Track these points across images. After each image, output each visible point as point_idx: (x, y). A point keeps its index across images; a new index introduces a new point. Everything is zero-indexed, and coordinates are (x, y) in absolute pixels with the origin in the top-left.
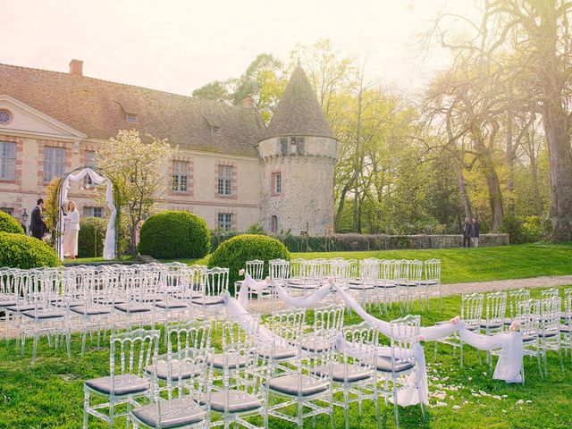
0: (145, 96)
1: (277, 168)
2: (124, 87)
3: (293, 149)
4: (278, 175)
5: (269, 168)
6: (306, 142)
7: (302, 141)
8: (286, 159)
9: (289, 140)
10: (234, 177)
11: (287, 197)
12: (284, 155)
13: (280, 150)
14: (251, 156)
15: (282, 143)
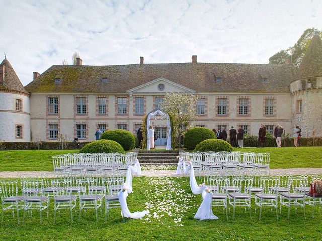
0: (227, 67)
1: (300, 98)
2: (216, 64)
3: (310, 86)
4: (300, 102)
5: (296, 98)
6: (318, 81)
7: (315, 80)
8: (305, 92)
9: (307, 80)
10: (275, 105)
11: (305, 114)
12: (304, 90)
13: (301, 87)
14: (285, 92)
15: (302, 83)
